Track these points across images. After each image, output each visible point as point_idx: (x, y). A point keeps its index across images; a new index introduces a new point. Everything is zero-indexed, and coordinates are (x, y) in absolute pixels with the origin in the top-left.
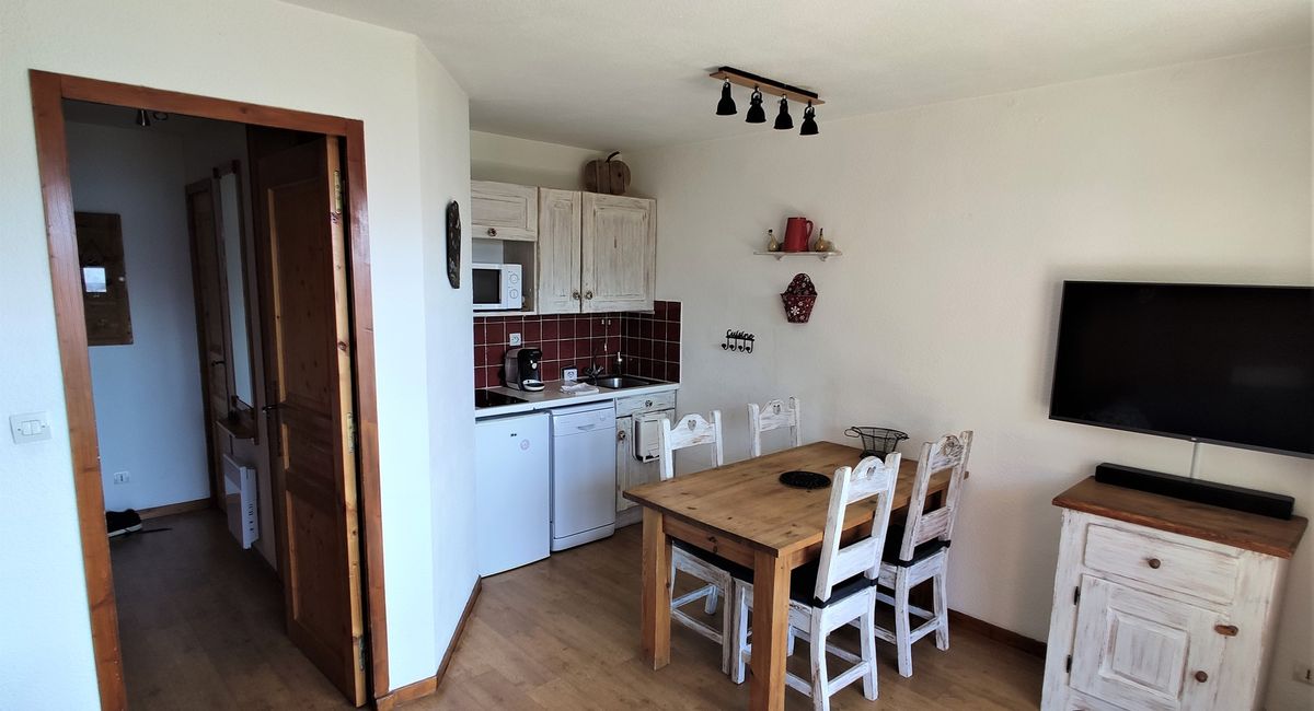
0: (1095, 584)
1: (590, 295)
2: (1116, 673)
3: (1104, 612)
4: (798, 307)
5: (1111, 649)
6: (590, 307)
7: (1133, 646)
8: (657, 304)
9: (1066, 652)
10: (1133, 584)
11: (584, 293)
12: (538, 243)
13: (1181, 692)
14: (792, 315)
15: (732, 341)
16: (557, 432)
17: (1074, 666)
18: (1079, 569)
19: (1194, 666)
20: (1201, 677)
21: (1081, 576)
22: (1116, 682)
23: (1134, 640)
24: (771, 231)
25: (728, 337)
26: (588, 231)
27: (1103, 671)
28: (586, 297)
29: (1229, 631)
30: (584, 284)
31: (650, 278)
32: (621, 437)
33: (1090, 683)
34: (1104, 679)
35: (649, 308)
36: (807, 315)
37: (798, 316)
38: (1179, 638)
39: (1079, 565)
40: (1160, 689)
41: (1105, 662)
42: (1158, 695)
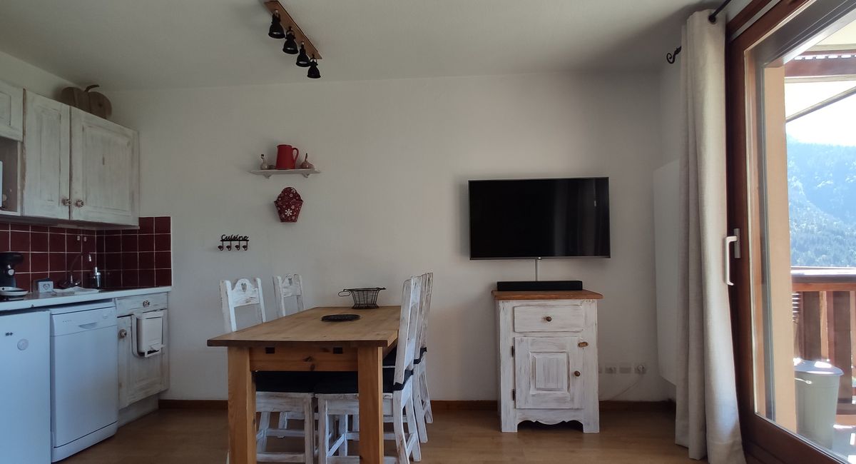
0: (522, 341)
1: (79, 204)
2: (538, 389)
3: (528, 356)
4: (291, 209)
5: (534, 376)
6: (79, 215)
7: (544, 370)
8: (141, 220)
9: (511, 388)
10: (540, 335)
11: (73, 201)
12: (22, 143)
13: (569, 387)
14: (286, 216)
15: (226, 244)
16: (57, 332)
17: (517, 395)
18: (512, 335)
19: (572, 370)
20: (577, 374)
21: (514, 338)
22: (539, 395)
23: (544, 367)
24: (263, 155)
25: (223, 240)
26: (78, 143)
27: (533, 392)
28: (77, 205)
29: (583, 345)
30: (73, 192)
31: (134, 197)
32: (121, 335)
33: (526, 401)
34: (533, 396)
35: (134, 223)
36: (296, 216)
37: (290, 216)
38: (564, 357)
39: (512, 333)
40: (559, 390)
41: (532, 386)
42: (559, 394)
